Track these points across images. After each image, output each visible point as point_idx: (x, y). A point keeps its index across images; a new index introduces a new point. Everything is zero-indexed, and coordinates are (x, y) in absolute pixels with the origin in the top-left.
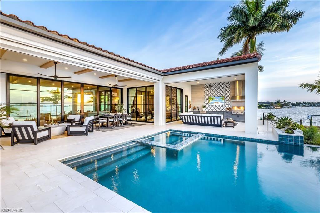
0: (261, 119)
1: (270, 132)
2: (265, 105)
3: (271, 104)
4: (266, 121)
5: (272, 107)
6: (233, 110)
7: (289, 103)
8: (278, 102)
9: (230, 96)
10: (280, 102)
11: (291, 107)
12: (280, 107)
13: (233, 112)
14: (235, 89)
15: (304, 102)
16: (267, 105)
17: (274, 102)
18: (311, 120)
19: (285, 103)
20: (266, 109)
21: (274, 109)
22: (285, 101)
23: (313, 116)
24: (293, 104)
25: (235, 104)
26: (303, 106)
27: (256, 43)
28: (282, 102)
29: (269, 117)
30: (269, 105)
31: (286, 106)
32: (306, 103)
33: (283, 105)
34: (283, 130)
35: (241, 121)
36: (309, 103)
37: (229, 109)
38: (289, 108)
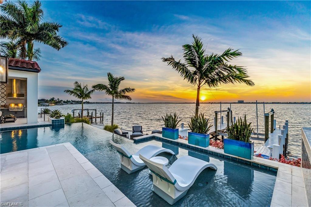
0: (39, 114)
1: (46, 121)
2: (40, 103)
3: (47, 101)
4: (44, 115)
5: (47, 104)
6: (9, 107)
7: (62, 100)
8: (52, 99)
9: (5, 93)
10: (54, 100)
11: (63, 105)
12: (54, 105)
13: (9, 109)
14: (12, 86)
15: (72, 100)
16: (42, 102)
17: (49, 100)
18: (74, 113)
19: (58, 101)
20: (41, 106)
21: (49, 106)
22: (58, 99)
23: (75, 110)
24: (64, 102)
25: (12, 101)
26: (72, 103)
27: (34, 48)
28: (56, 100)
29: (46, 112)
30: (44, 102)
31: (59, 104)
32: (73, 101)
33: (57, 102)
34: (54, 118)
35: (19, 117)
36: (75, 101)
37: (4, 106)
38: (61, 105)
